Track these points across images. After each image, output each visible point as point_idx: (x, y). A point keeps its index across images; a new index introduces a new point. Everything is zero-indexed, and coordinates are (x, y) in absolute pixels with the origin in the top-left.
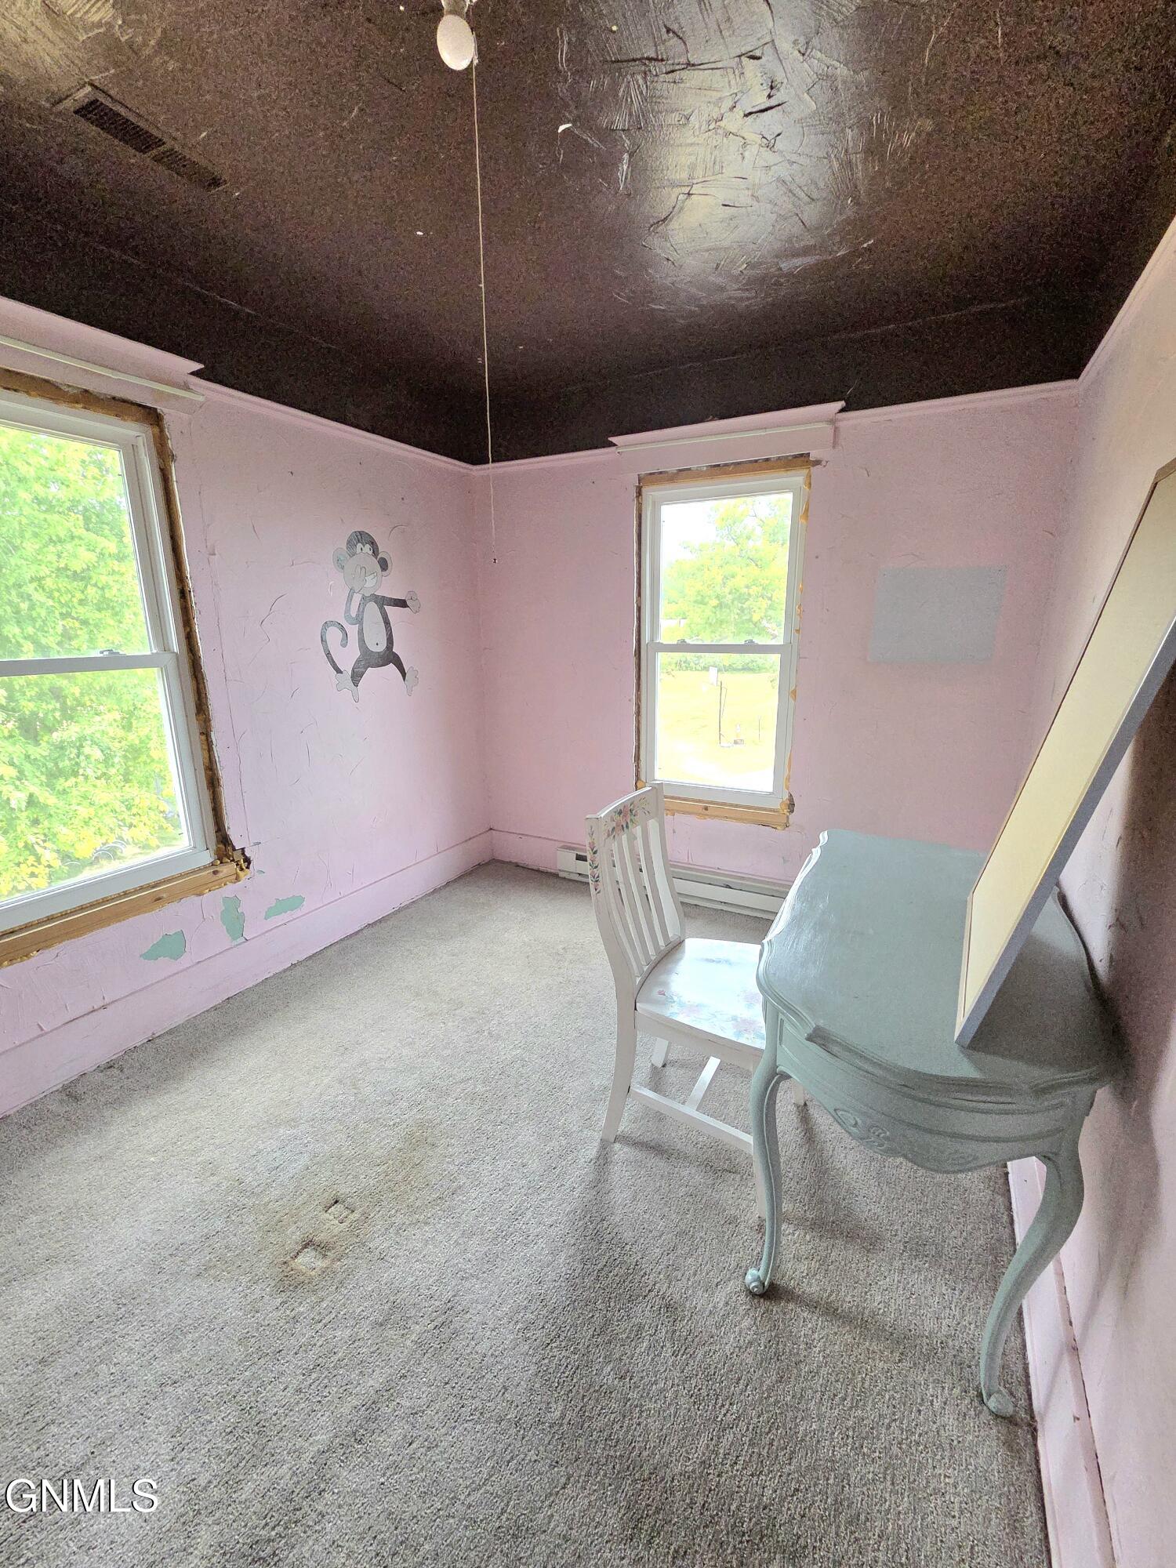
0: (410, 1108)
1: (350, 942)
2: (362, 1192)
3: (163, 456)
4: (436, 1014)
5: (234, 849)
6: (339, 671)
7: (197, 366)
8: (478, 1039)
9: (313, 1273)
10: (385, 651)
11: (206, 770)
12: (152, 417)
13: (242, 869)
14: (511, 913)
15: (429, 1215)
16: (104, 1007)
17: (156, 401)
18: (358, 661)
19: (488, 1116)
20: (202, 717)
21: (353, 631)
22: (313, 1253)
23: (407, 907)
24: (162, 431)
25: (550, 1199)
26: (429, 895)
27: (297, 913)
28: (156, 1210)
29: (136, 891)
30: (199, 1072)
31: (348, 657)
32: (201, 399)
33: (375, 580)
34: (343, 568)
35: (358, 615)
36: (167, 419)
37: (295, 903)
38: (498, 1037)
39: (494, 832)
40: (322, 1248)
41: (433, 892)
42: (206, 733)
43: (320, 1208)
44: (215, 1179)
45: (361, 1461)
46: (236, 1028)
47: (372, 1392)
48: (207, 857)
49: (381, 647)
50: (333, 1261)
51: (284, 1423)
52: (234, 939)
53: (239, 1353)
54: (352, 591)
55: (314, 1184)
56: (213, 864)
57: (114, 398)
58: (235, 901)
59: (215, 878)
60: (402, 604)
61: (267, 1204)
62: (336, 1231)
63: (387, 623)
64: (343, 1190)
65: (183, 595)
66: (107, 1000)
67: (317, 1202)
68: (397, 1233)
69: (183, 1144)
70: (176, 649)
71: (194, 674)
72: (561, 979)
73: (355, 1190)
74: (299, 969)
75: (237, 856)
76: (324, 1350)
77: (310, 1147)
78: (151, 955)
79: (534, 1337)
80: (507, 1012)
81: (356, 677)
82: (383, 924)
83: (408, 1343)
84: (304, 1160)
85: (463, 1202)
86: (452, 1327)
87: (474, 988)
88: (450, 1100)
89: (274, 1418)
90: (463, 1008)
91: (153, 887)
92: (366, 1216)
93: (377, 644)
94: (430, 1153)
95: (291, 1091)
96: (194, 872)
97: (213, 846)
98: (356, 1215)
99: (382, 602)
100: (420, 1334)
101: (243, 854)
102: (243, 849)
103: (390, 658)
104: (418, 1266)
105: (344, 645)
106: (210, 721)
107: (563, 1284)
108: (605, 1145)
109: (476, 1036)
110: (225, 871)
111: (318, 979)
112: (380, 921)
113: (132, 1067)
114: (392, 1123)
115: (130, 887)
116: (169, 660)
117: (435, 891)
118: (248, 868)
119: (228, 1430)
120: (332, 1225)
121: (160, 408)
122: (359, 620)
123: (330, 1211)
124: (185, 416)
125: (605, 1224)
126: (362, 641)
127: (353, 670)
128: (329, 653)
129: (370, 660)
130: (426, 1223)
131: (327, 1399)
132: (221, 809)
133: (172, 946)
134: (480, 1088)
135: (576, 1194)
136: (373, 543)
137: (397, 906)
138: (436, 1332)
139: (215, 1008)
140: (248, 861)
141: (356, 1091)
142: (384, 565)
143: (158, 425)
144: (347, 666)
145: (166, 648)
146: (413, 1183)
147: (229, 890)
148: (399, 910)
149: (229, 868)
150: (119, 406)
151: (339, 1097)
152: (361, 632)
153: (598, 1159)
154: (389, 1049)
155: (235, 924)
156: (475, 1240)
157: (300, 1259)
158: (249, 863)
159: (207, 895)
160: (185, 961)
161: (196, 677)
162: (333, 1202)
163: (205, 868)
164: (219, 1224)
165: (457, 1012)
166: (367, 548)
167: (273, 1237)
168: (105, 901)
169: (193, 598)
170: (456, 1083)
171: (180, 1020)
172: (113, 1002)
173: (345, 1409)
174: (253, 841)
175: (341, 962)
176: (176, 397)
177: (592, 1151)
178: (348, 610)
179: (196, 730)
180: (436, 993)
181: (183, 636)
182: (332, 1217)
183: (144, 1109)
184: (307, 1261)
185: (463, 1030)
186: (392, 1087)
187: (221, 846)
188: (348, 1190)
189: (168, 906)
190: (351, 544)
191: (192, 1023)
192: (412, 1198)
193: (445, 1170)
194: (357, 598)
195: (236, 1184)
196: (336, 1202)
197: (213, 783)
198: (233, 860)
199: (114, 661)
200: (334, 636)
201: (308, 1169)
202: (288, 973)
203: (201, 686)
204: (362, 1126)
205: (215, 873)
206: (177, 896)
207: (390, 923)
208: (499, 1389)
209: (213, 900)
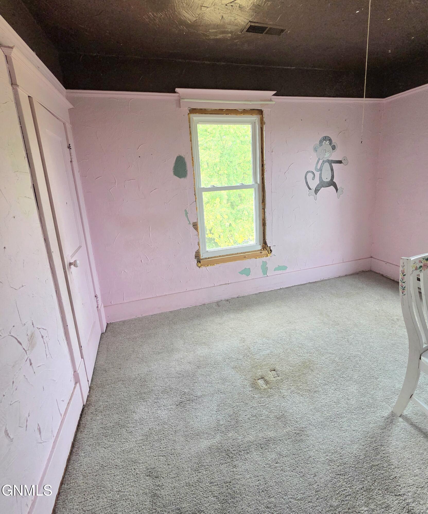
0: (307, 353)
1: (301, 287)
2: (283, 372)
3: (262, 123)
4: (327, 324)
5: (267, 246)
6: (310, 189)
7: (274, 92)
8: (342, 340)
9: (262, 388)
10: (329, 181)
11: (263, 220)
12: (260, 112)
13: (269, 253)
14: (373, 295)
15: (304, 394)
16: (228, 284)
17: (261, 107)
18: (318, 185)
19: (338, 372)
20: (263, 203)
21: (317, 174)
22: (263, 382)
23: (326, 280)
24: (262, 116)
25: (356, 420)
26: (337, 278)
27: (284, 271)
28: (228, 344)
29: (240, 254)
30: (247, 311)
31: (314, 184)
32: (274, 103)
33: (329, 154)
34: (316, 151)
35: (320, 168)
36: (264, 112)
37: (285, 268)
38: (351, 344)
39: (372, 258)
40: (267, 382)
41: (338, 277)
42: (264, 209)
43: (269, 369)
44: (243, 344)
45: (260, 454)
46: (260, 302)
47: (269, 437)
48: (260, 247)
49: (329, 179)
50: (268, 388)
51: (243, 425)
52: (264, 275)
53: (237, 396)
54: (319, 159)
55: (269, 361)
56: (261, 250)
57: (251, 109)
58: (265, 263)
59: (261, 254)
60: (340, 162)
61: (254, 359)
62: (271, 379)
63: (332, 170)
64: (277, 368)
65: (263, 165)
66: (229, 282)
67: (268, 367)
68: (291, 393)
69: (238, 330)
70: (259, 183)
71: (263, 190)
72: (391, 332)
73: (281, 370)
74: (282, 290)
75: (268, 248)
76: (259, 413)
77: (271, 349)
78: (241, 273)
79: (333, 467)
80: (358, 335)
81: (317, 191)
82: (315, 284)
83: (285, 431)
84: (268, 351)
85: (318, 397)
86: (301, 437)
87: (346, 320)
88: (323, 358)
89: (241, 421)
90: (339, 326)
91: (244, 253)
92: (282, 380)
93: (327, 178)
94: (310, 372)
95: (270, 328)
96: (255, 251)
97: (262, 244)
98: (279, 378)
99: (331, 162)
100: (289, 431)
101: (270, 248)
102: (270, 247)
103: (332, 183)
104: (295, 408)
105: (313, 179)
106: (265, 205)
107: (353, 457)
108: (393, 414)
109: (341, 339)
110: (264, 253)
111: (287, 296)
112: (314, 282)
113: (232, 303)
114: (299, 355)
115: (239, 252)
116: (256, 186)
117: (340, 277)
118: (271, 253)
119: (230, 415)
120: (271, 376)
121: (263, 109)
122: (321, 170)
123: (272, 372)
124: (269, 109)
125: (382, 448)
126: (320, 177)
127: (316, 188)
128: (307, 182)
129: (323, 185)
130: (302, 396)
131: (256, 428)
132: (265, 233)
133: (247, 272)
134: (337, 359)
135: (371, 426)
136: (330, 140)
137: (322, 279)
138: (295, 435)
139: (256, 294)
140: (271, 251)
141: (290, 338)
142: (334, 148)
143: (262, 114)
144: (313, 187)
145: (256, 183)
146: (301, 379)
147: (264, 259)
148: (322, 281)
149: (265, 252)
150: (252, 111)
151: (284, 337)
152: (321, 174)
153: (388, 418)
154: (305, 329)
155: (265, 269)
156: (319, 414)
157: (259, 381)
158: (271, 252)
159: (258, 259)
160: (250, 277)
161: (263, 192)
162: (273, 370)
163: (259, 250)
164: (241, 357)
165: (336, 326)
166: (328, 142)
167: (254, 370)
168: (232, 254)
169: (265, 167)
170: (328, 353)
171: (246, 294)
172: (231, 283)
173: (260, 435)
174: (273, 245)
175: (296, 293)
176: (267, 104)
177: (386, 413)
178: (316, 166)
179: (261, 208)
180: (329, 316)
181: (261, 179)
182: (271, 374)
183: (232, 316)
184: (261, 382)
185: (336, 334)
186: (302, 343)
187: (264, 245)
188: (279, 369)
189: (247, 259)
190: (321, 142)
191: (248, 296)
192: (300, 384)
193: (314, 382)
194: (321, 162)
195: (248, 348)
196: (274, 370)
197: (264, 224)
198: (267, 250)
199: (243, 187)
200: (310, 176)
201: (268, 355)
202: (278, 291)
203: (264, 194)
204: (289, 350)
205: (261, 252)
206: (250, 257)
207: (318, 284)
208: (313, 473)
209: (259, 261)
